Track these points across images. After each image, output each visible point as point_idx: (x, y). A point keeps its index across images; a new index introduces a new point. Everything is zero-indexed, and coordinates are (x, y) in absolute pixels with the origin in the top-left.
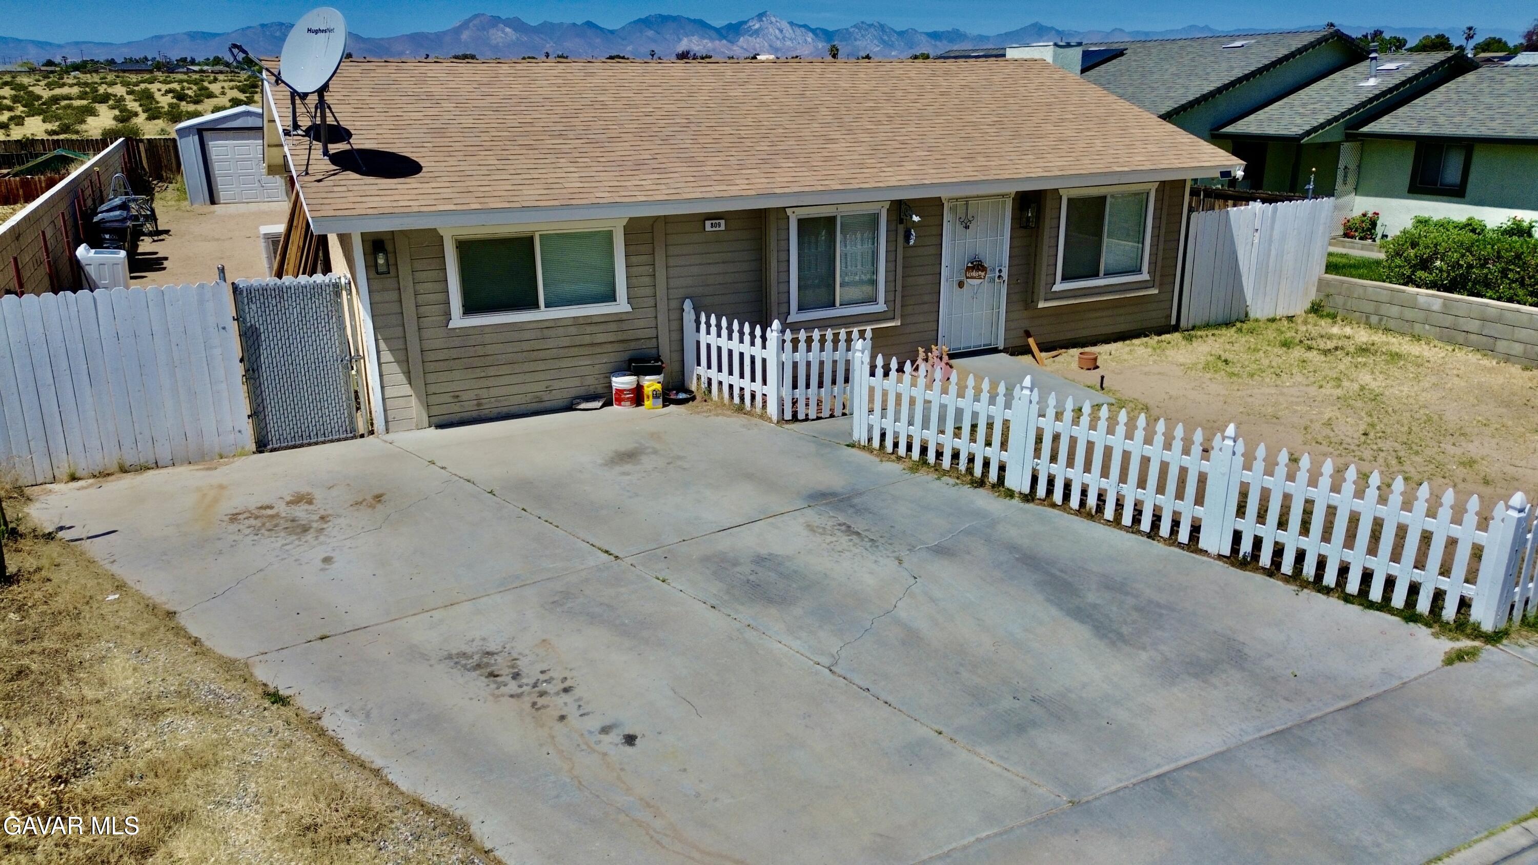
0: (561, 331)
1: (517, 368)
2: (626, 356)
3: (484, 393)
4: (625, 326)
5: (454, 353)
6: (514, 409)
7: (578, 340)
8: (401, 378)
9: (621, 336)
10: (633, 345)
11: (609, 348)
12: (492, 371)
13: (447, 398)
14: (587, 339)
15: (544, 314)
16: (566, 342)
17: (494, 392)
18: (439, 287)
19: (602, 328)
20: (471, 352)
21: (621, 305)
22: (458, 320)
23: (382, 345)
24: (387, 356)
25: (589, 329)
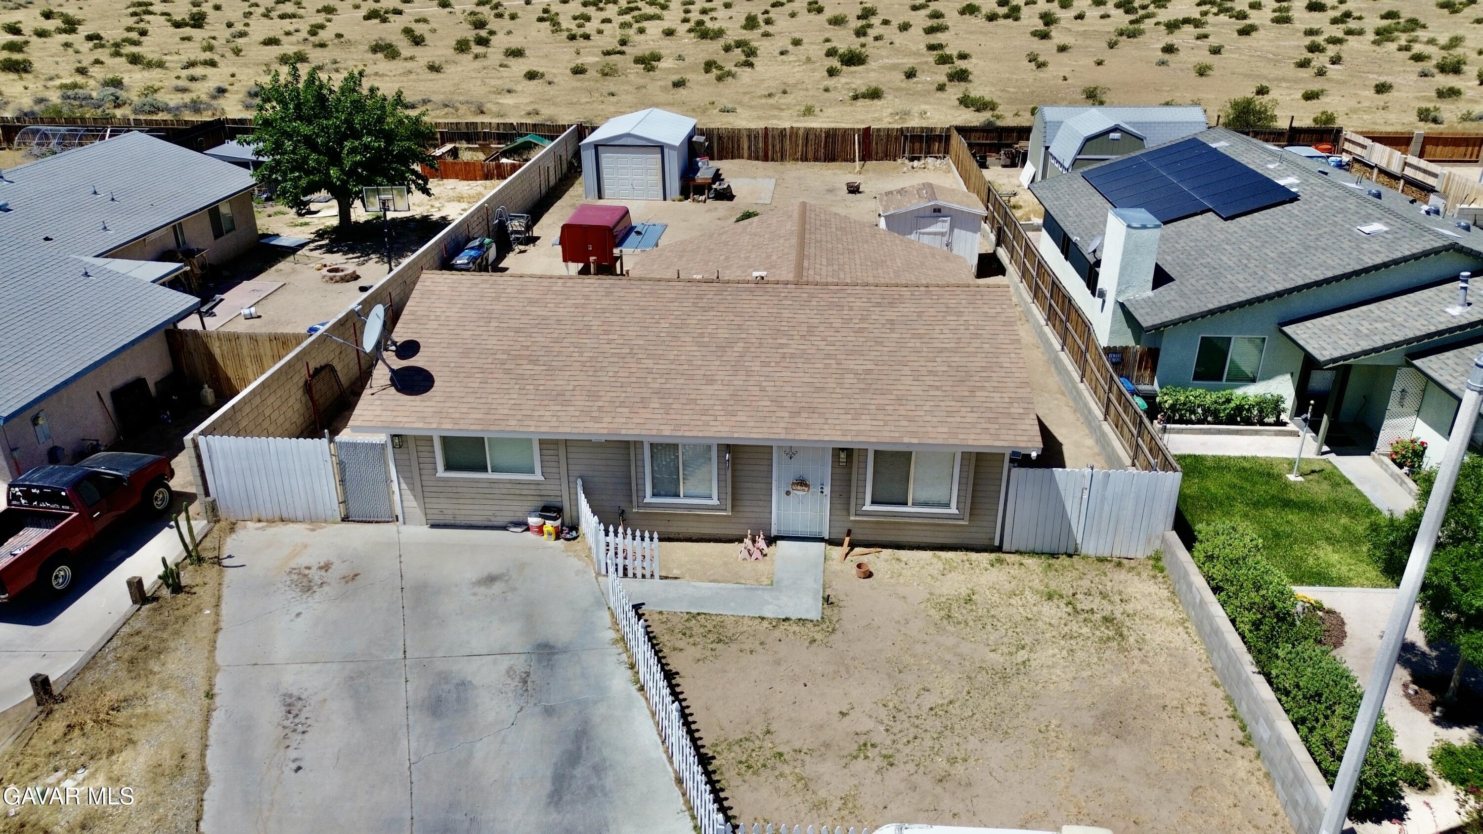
0: (501, 485)
1: (477, 502)
2: (542, 504)
3: (457, 512)
4: (541, 487)
5: (441, 489)
6: (474, 523)
7: (512, 491)
8: (412, 497)
9: (538, 493)
10: (546, 498)
11: (532, 498)
12: (461, 501)
13: (436, 511)
14: (518, 492)
15: (490, 475)
16: (505, 491)
17: (462, 512)
18: (431, 455)
19: (526, 487)
20: (450, 489)
21: (538, 476)
22: (441, 473)
23: (401, 480)
24: (404, 486)
25: (518, 486)
